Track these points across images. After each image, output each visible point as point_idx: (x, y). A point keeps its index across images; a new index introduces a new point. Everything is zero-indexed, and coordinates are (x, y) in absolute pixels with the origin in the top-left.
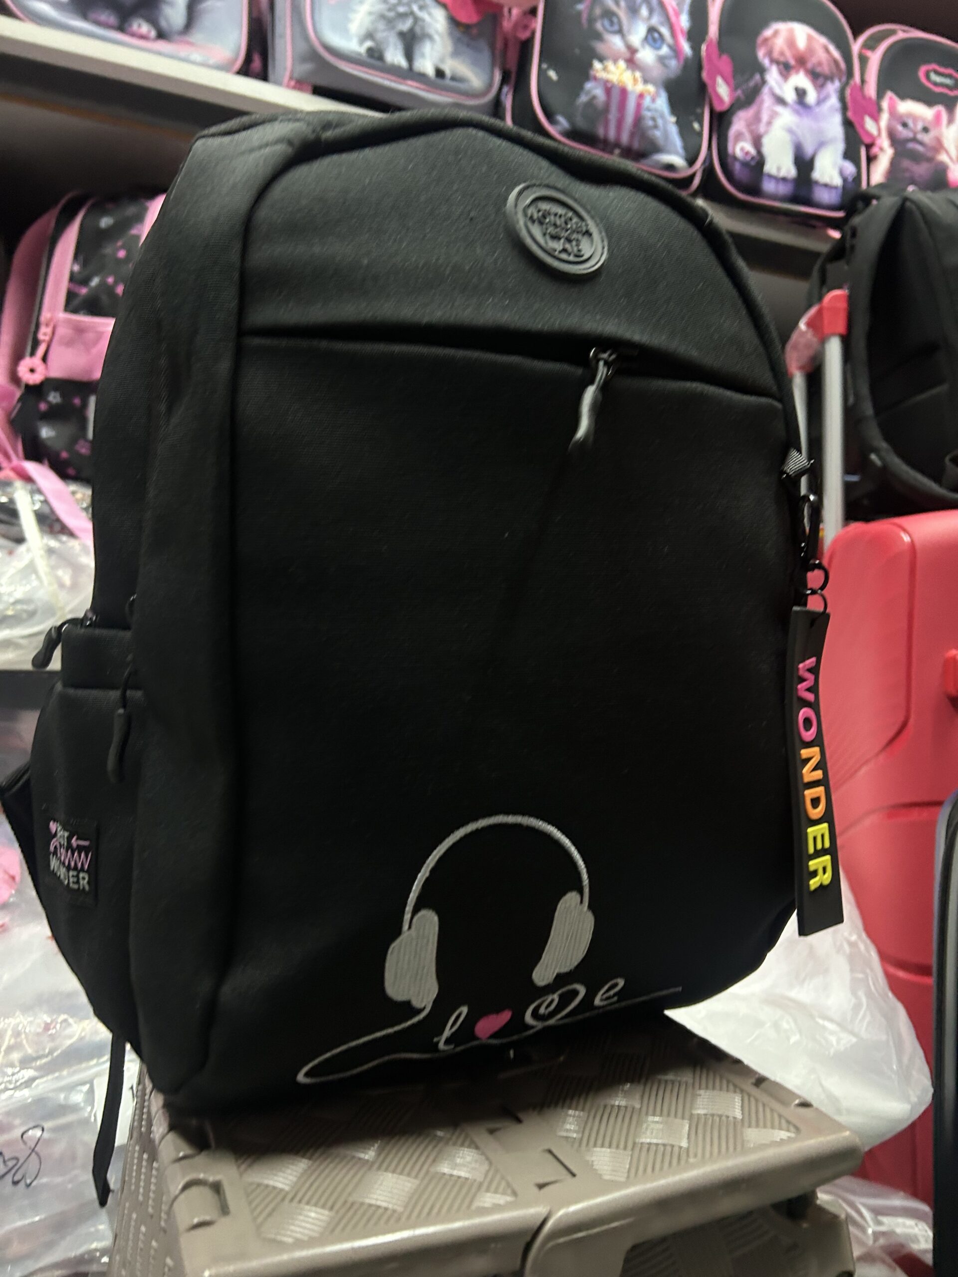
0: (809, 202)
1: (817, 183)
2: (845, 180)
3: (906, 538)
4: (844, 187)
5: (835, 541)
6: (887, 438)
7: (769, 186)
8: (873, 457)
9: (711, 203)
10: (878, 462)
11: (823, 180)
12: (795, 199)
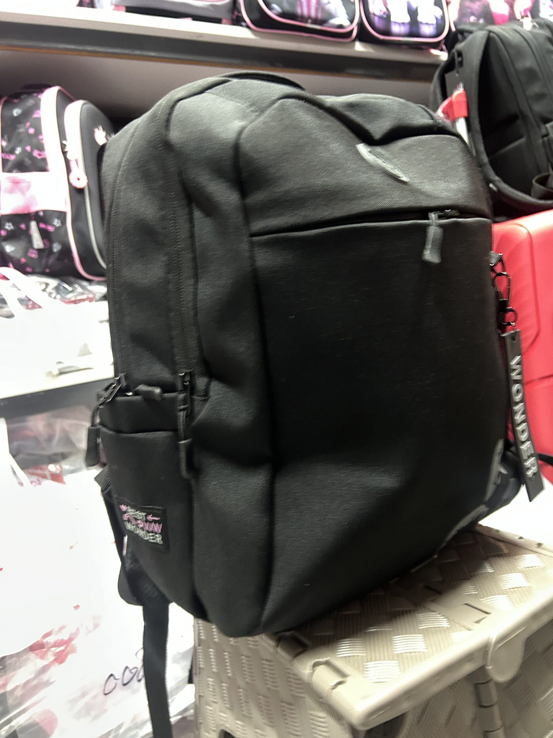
0: (419, 36)
1: (421, 23)
3: (524, 231)
4: (437, 24)
7: (395, 29)
8: (491, 185)
9: (363, 44)
10: (495, 189)
11: (424, 21)
12: (411, 35)
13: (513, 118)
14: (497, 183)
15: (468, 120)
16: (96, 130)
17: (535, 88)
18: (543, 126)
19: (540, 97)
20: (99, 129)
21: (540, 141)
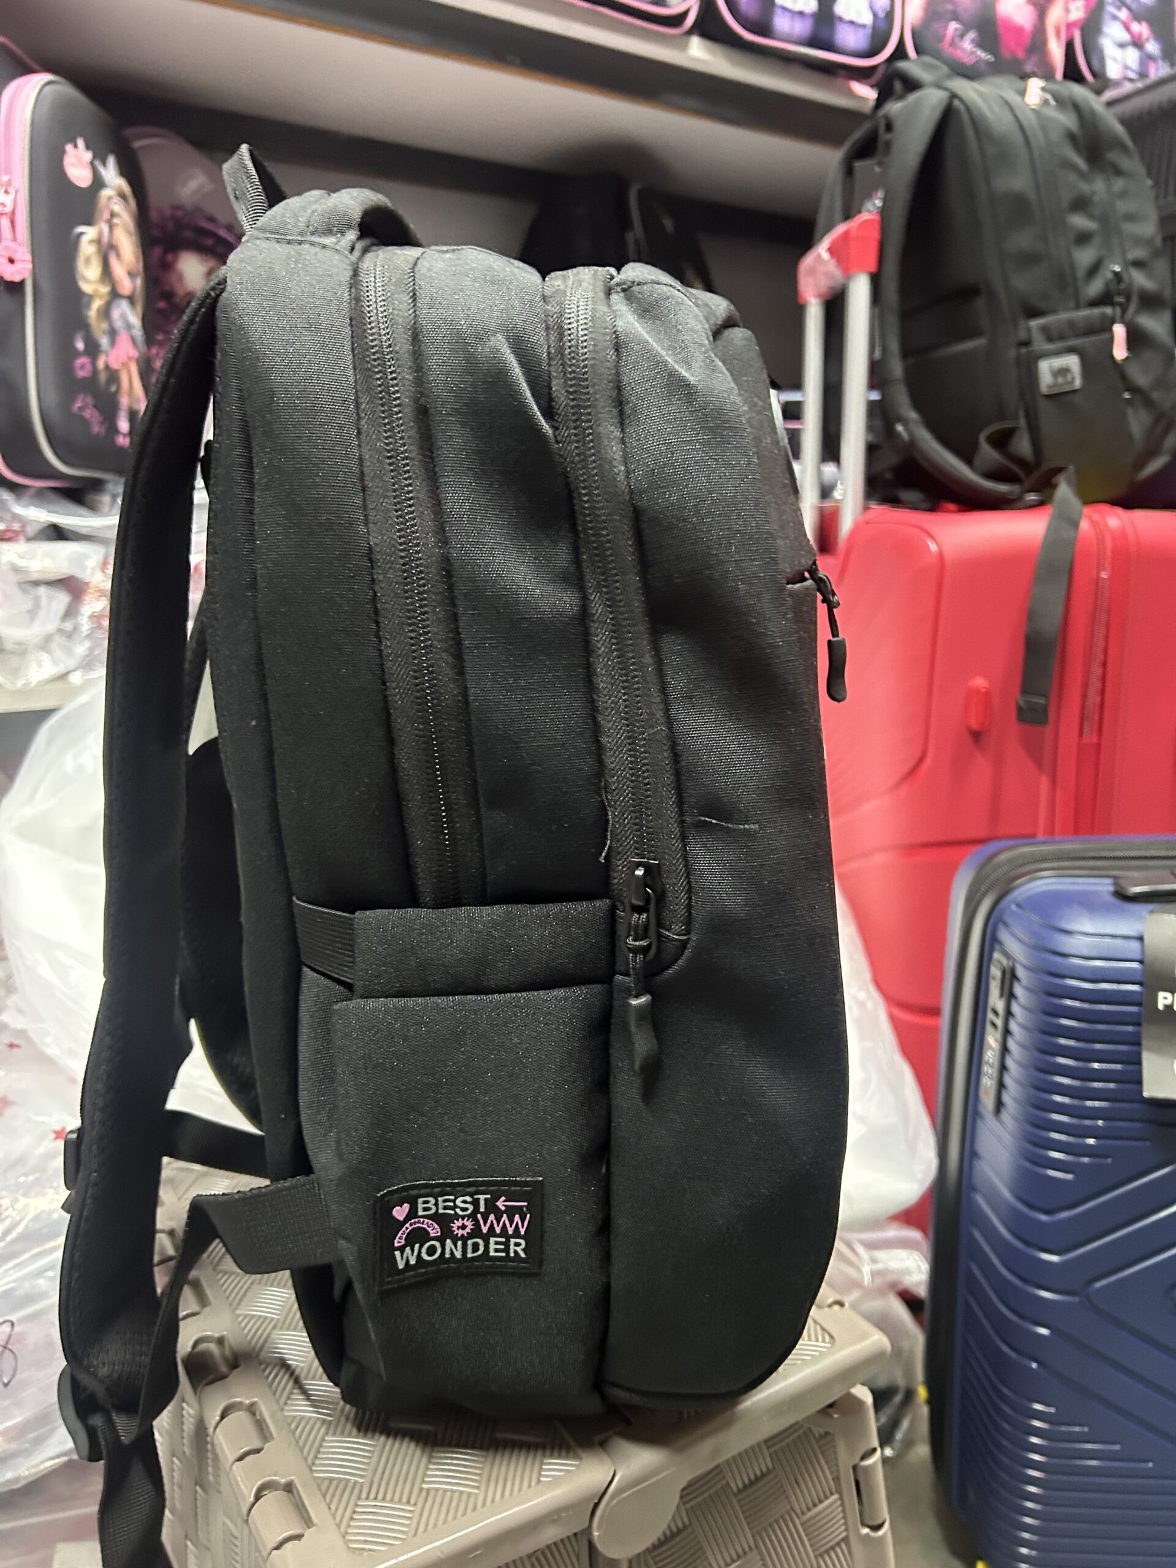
0: (830, 47)
1: (840, 19)
2: (875, 15)
3: (933, 547)
4: (874, 27)
5: (853, 533)
6: (917, 406)
7: (782, 23)
8: (900, 428)
9: (708, 44)
10: (905, 436)
11: (847, 17)
12: (813, 42)
13: (970, 292)
14: (912, 426)
15: (876, 281)
16: (69, 148)
17: (1023, 240)
18: (1022, 323)
19: (1030, 259)
20: (76, 146)
21: (1012, 353)
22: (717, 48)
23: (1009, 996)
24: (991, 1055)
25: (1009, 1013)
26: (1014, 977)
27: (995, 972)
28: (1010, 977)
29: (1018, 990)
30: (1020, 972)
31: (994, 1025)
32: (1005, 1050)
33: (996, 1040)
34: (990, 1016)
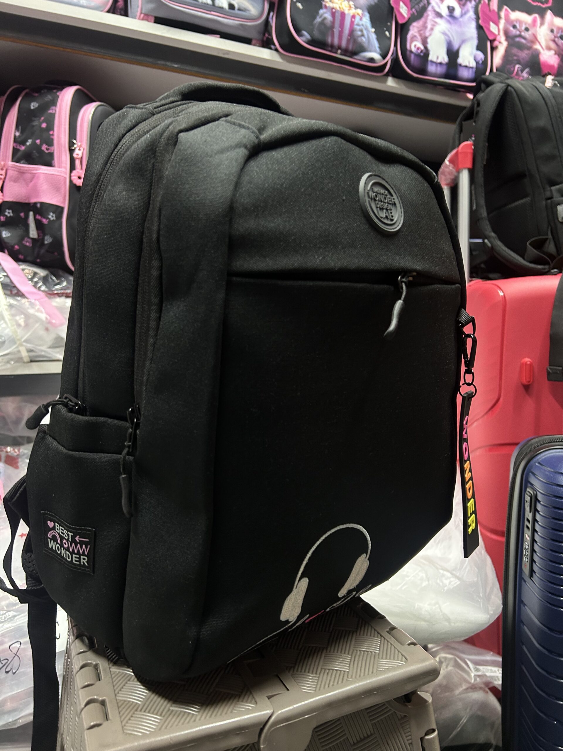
1: (460, 65)
3: (501, 294)
6: (495, 232)
7: (431, 68)
8: (486, 241)
9: (396, 79)
10: (489, 245)
11: (464, 64)
12: (447, 76)
13: (521, 176)
14: (492, 240)
15: (471, 172)
17: (546, 149)
18: (548, 188)
19: (550, 158)
21: (544, 203)
22: (400, 81)
23: (535, 511)
24: (527, 545)
25: (535, 520)
26: (537, 500)
27: (528, 498)
28: (535, 500)
29: (539, 507)
30: (540, 497)
31: (528, 528)
32: (533, 541)
33: (529, 536)
34: (526, 523)
